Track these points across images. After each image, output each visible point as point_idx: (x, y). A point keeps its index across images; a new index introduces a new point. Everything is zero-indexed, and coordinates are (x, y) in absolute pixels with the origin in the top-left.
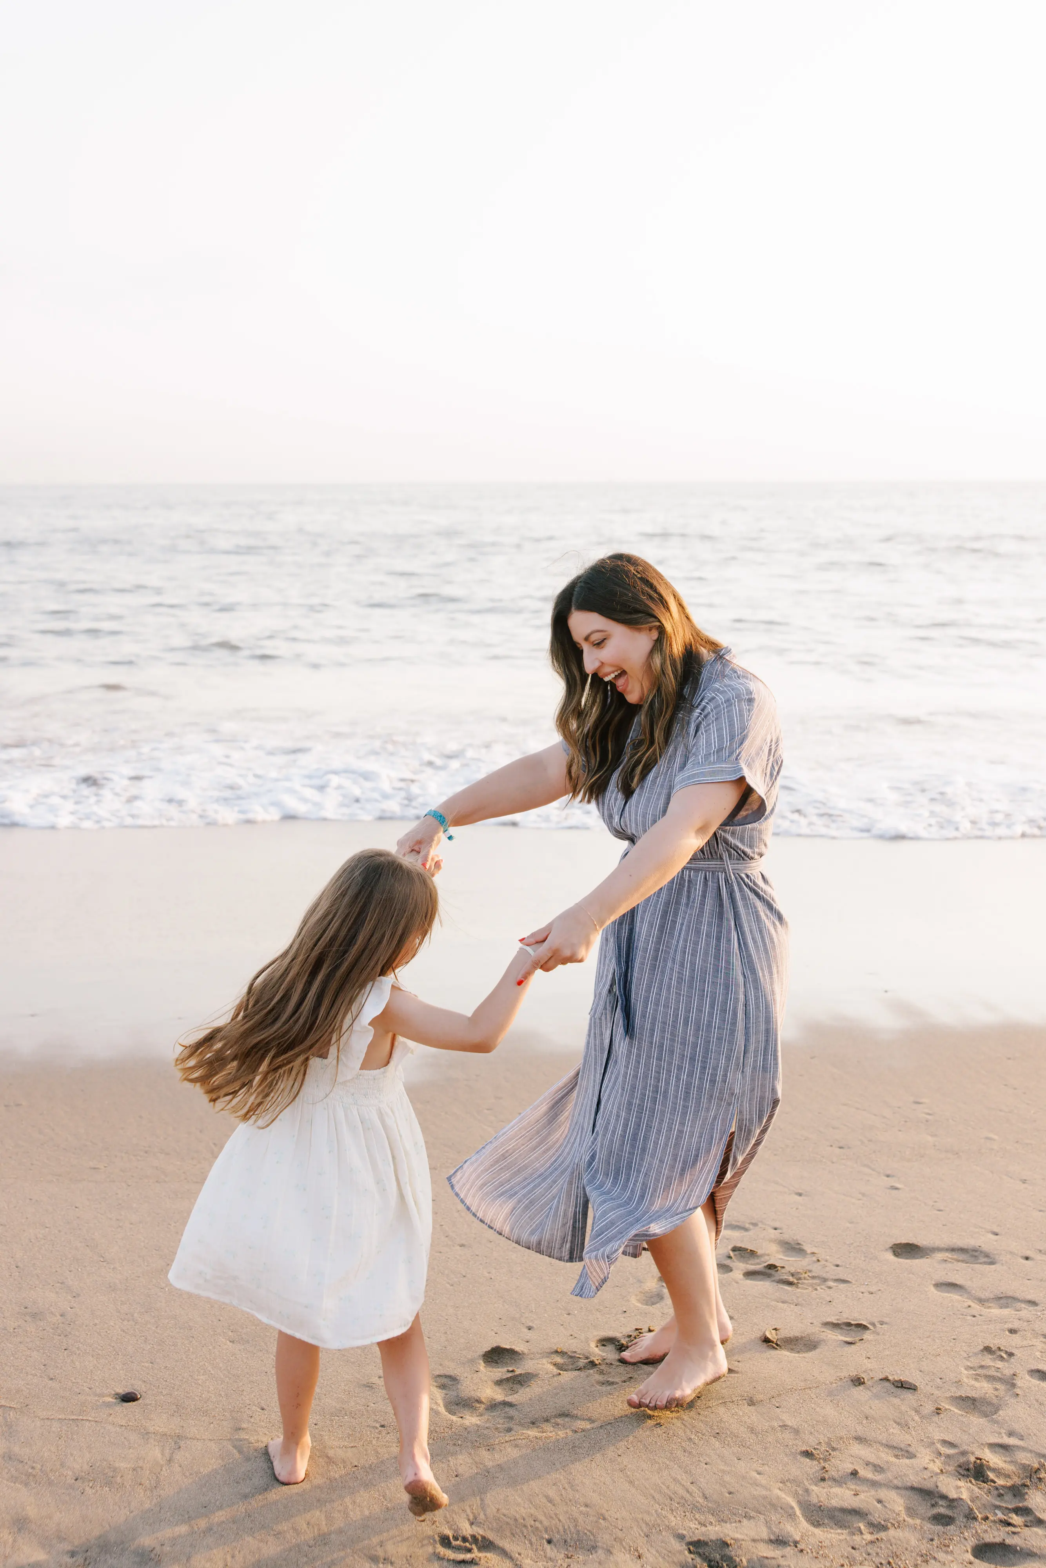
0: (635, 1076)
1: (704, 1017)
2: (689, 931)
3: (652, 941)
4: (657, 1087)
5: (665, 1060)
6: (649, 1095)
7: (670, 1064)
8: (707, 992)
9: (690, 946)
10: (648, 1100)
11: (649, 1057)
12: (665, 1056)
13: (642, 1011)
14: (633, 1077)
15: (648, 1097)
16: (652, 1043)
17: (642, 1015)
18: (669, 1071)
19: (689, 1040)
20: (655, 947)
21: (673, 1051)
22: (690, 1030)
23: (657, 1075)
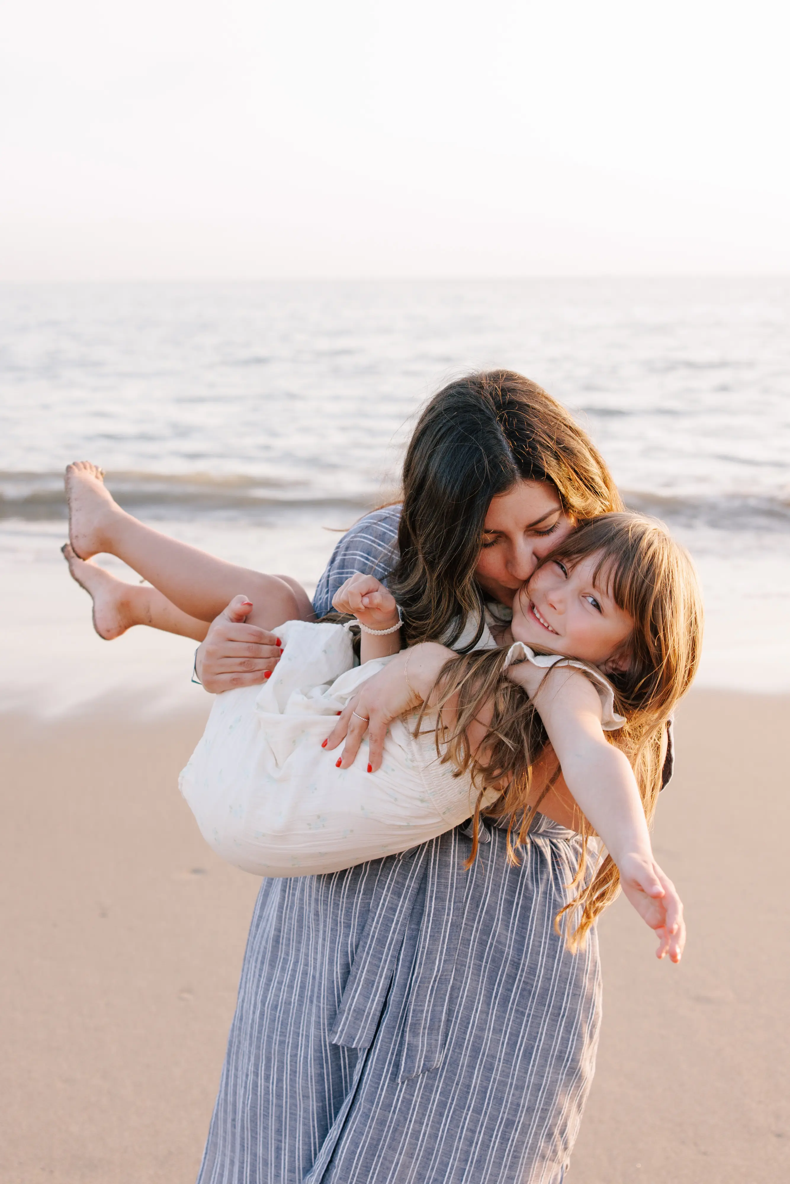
0: (434, 1136)
1: (555, 1046)
2: (543, 920)
3: (477, 929)
4: (467, 1153)
5: (486, 1113)
6: (453, 1166)
7: (493, 1119)
8: (565, 1009)
9: (545, 943)
10: (450, 1173)
11: (461, 1106)
12: (488, 1106)
13: (457, 1037)
14: (430, 1136)
15: (451, 1169)
16: (469, 1087)
17: (456, 1043)
18: (490, 1130)
19: (529, 1082)
20: (480, 938)
21: (501, 1099)
22: (533, 1066)
23: (469, 1134)
